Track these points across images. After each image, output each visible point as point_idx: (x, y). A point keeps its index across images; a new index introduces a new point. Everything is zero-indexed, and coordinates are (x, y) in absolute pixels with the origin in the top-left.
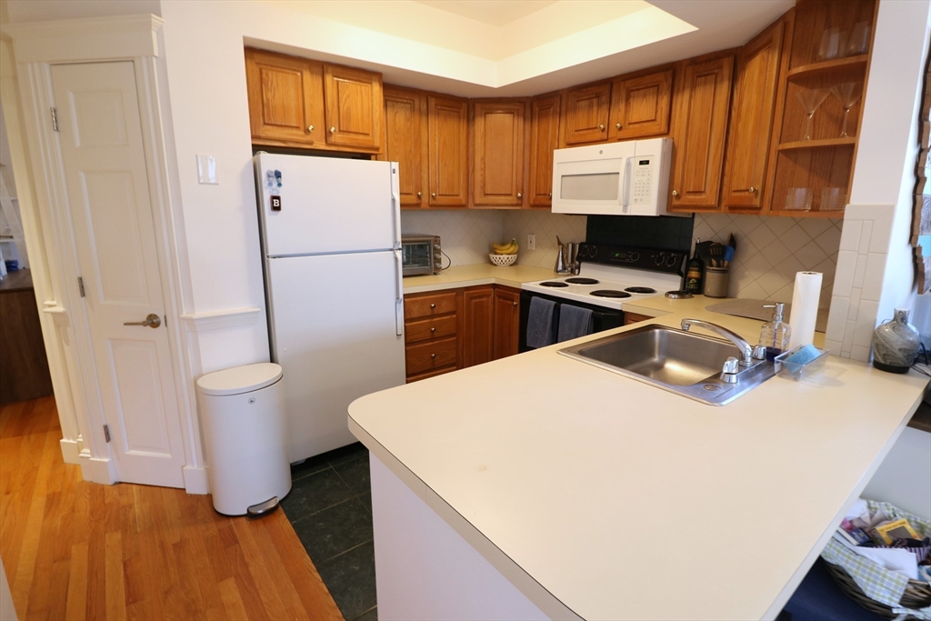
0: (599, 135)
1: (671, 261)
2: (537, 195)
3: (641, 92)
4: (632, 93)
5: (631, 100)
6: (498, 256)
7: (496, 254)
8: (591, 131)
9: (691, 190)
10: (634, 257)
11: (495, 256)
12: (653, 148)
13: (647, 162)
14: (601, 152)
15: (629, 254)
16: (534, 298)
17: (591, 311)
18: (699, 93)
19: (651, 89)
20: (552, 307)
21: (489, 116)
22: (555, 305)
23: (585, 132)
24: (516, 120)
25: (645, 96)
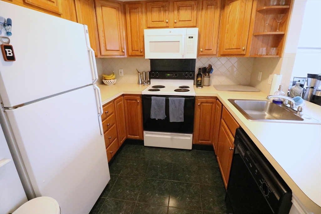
0: (165, 25)
1: (191, 75)
2: (133, 50)
3: (185, 8)
4: (180, 8)
5: (180, 11)
6: (107, 81)
7: (105, 80)
8: (160, 22)
9: (207, 49)
10: (176, 75)
11: (106, 81)
12: (194, 32)
13: (192, 37)
14: (170, 32)
15: (174, 74)
16: (152, 97)
17: (184, 98)
18: (209, 11)
19: (189, 7)
20: (165, 100)
21: (104, 8)
22: (166, 99)
23: (157, 22)
24: (117, 12)
25: (186, 9)
